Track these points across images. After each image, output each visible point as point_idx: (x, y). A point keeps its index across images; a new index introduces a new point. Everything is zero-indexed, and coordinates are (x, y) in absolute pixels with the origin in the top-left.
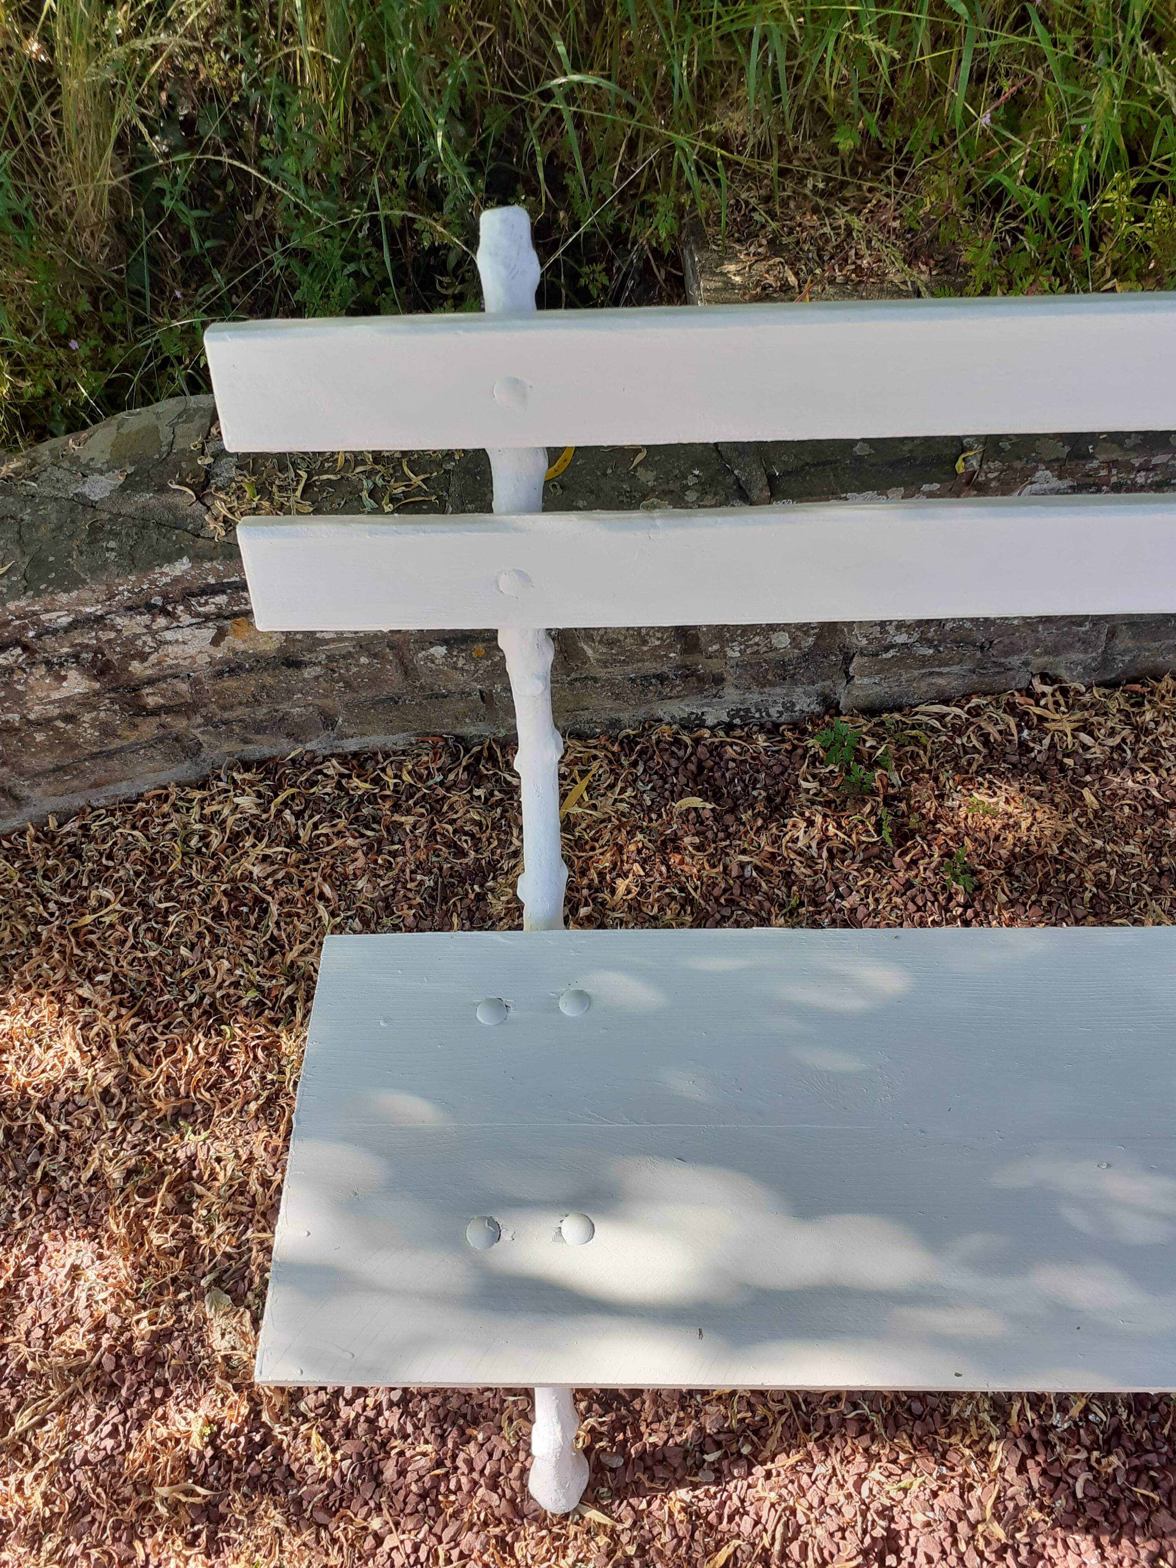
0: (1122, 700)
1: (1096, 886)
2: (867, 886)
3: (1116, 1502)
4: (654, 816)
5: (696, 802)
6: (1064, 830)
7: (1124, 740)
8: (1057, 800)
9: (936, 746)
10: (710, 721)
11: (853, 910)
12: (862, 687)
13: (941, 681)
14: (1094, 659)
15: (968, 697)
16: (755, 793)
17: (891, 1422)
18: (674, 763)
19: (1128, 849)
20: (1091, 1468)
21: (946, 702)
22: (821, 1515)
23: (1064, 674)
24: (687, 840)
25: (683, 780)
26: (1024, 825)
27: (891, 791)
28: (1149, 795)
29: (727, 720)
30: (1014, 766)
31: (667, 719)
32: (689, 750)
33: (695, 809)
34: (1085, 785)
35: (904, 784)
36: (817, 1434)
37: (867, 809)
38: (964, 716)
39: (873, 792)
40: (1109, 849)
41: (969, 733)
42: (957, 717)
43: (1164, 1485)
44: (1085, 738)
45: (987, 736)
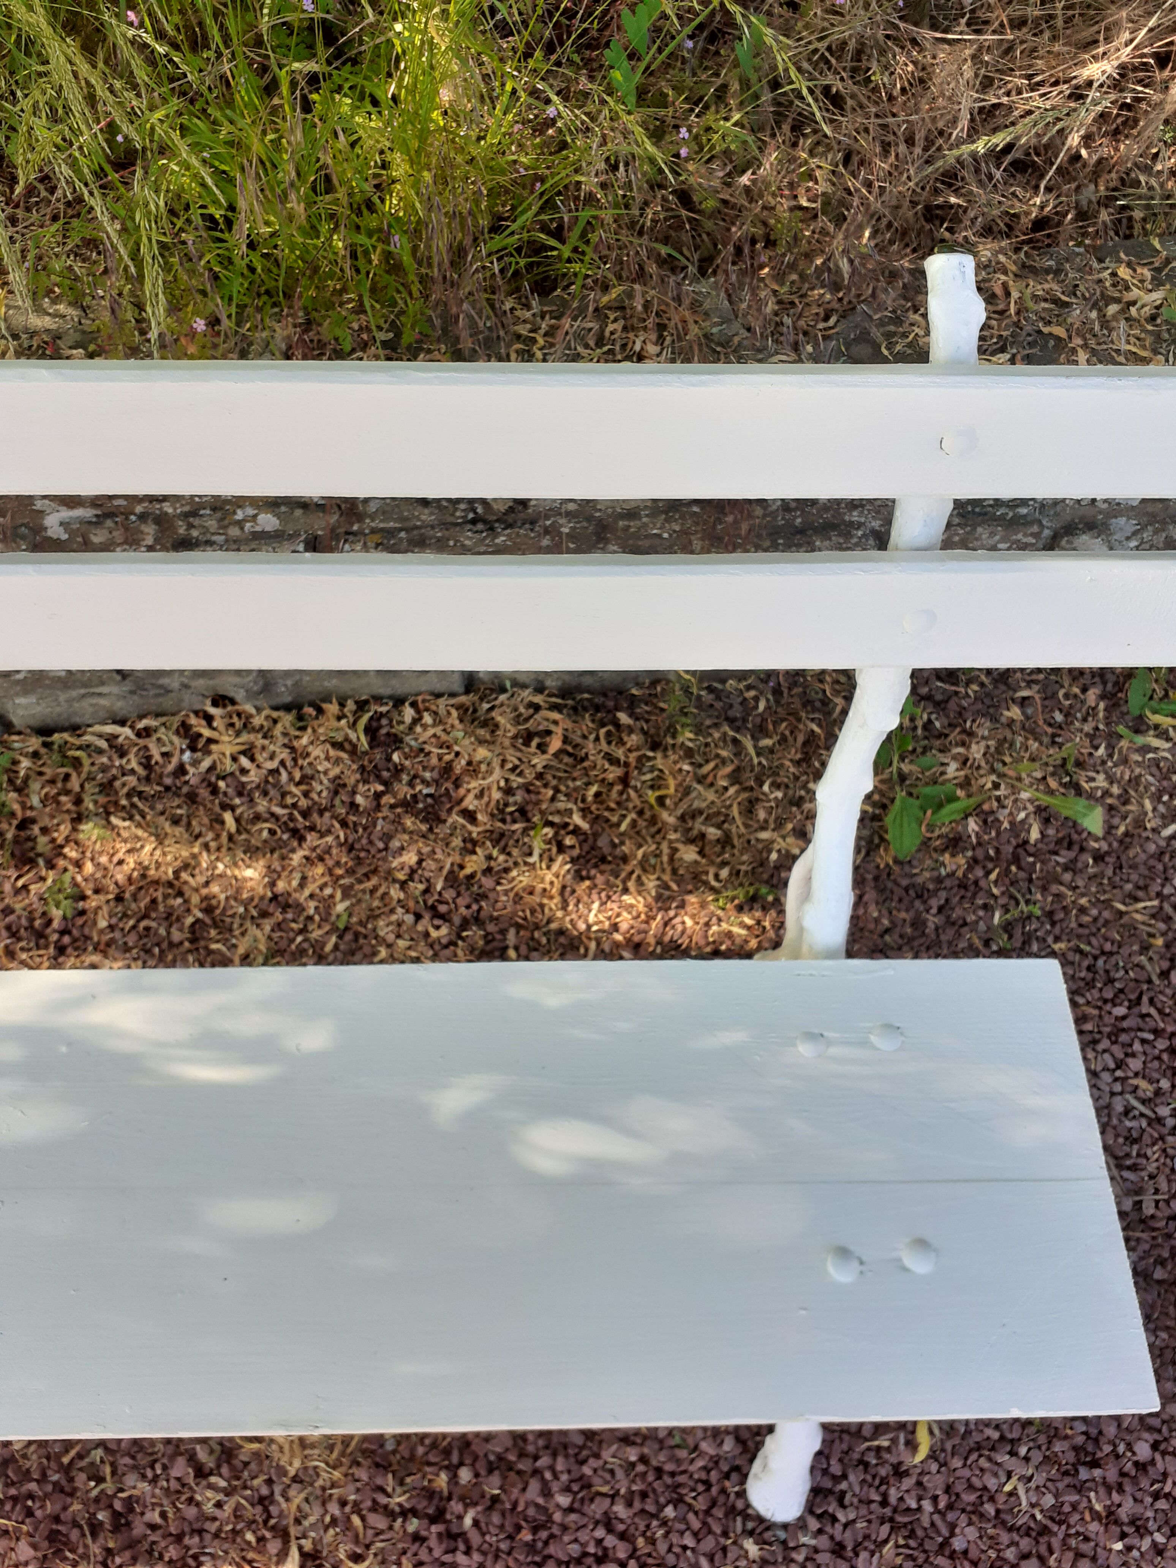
0: (288, 725)
1: (203, 911)
6: (185, 854)
7: (282, 763)
8: (194, 823)
9: (95, 768)
12: (26, 707)
14: (256, 683)
15: (141, 717)
19: (248, 873)
21: (122, 723)
23: (239, 698)
26: (149, 849)
27: (29, 813)
28: (292, 818)
30: (167, 789)
34: (233, 809)
38: (133, 737)
39: (13, 815)
40: (229, 872)
41: (132, 756)
42: (127, 738)
43: (39, 1513)
44: (244, 761)
45: (149, 758)
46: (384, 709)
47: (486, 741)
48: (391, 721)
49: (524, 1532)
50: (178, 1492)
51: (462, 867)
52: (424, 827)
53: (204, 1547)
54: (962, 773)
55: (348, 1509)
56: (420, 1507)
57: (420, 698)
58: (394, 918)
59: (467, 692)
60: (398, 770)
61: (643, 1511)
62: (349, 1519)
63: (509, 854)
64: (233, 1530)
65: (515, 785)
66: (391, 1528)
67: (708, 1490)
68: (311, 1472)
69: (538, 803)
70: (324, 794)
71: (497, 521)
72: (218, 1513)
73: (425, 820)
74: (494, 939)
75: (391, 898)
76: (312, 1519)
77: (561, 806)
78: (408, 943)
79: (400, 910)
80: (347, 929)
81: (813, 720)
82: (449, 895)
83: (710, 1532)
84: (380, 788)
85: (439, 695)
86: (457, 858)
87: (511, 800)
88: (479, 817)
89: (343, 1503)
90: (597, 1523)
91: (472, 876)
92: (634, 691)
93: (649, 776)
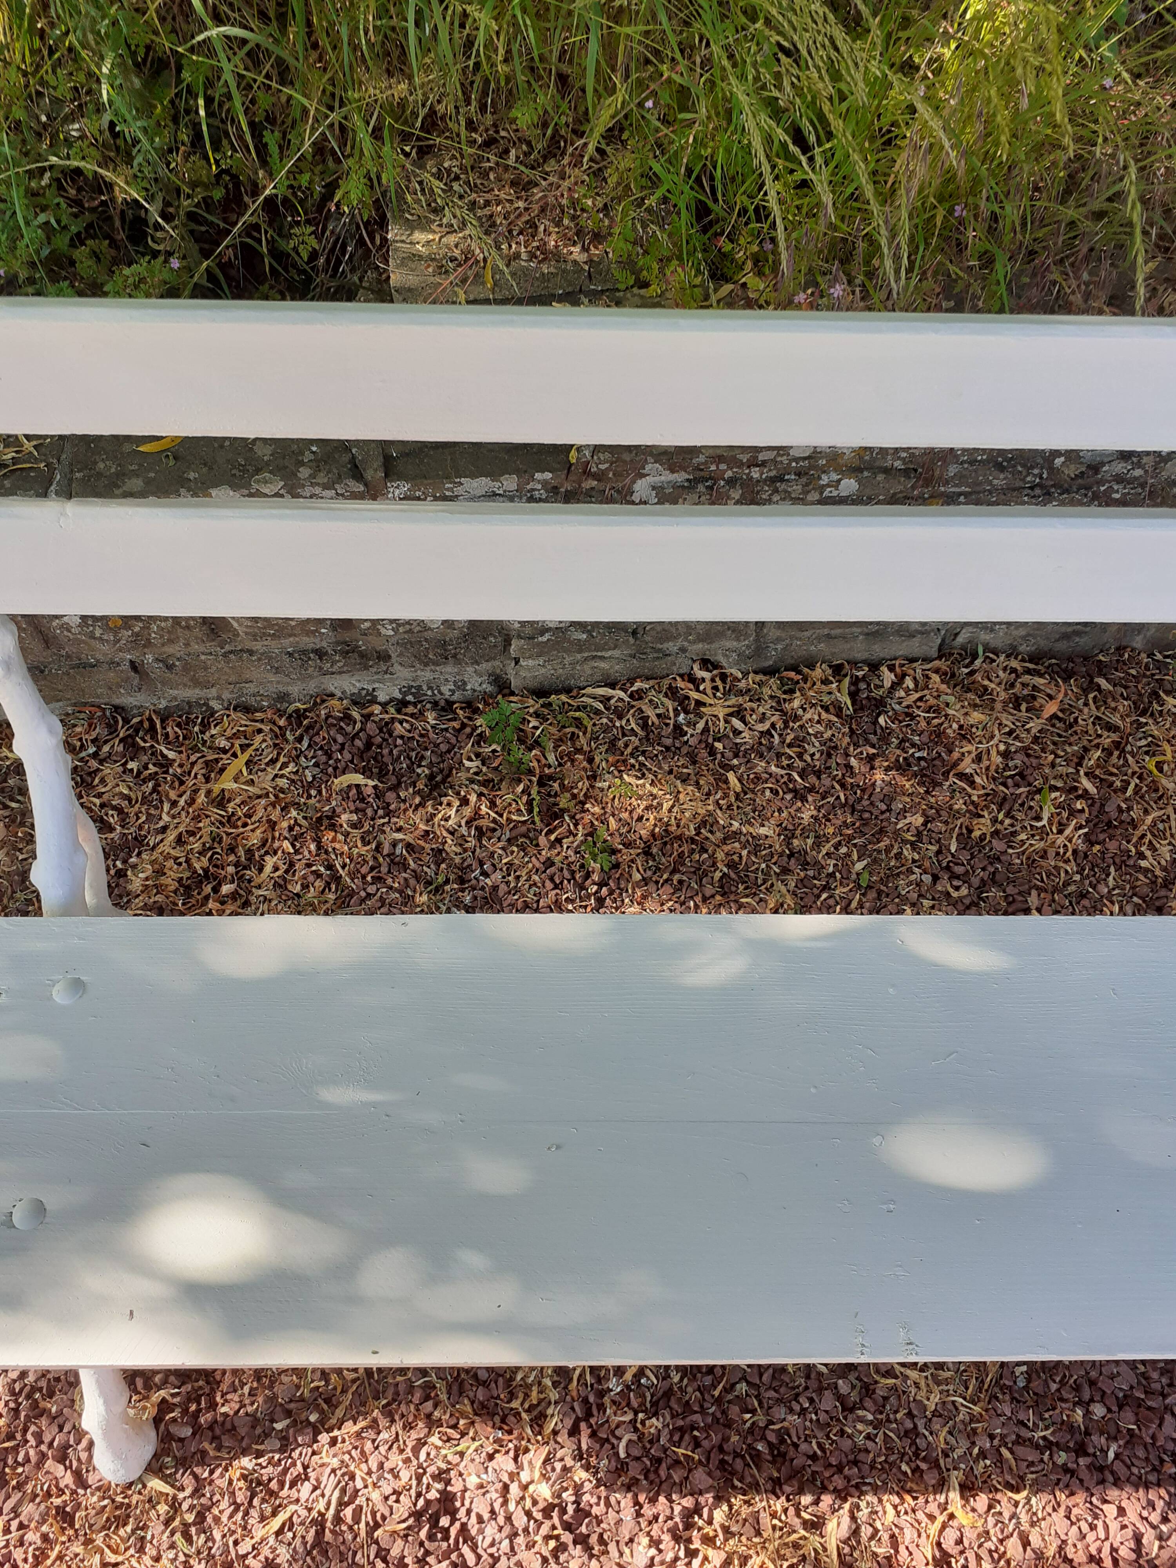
0: (774, 688)
1: (728, 866)
2: (510, 864)
3: (659, 1461)
4: (313, 792)
5: (358, 778)
6: (702, 811)
7: (773, 725)
8: (702, 782)
9: (597, 728)
10: (382, 697)
11: (495, 888)
12: (529, 669)
13: (603, 665)
14: (748, 647)
15: (632, 681)
16: (419, 771)
17: (455, 1388)
18: (340, 739)
19: (763, 831)
20: (636, 1430)
21: (613, 686)
22: (379, 1479)
23: (724, 662)
24: (344, 817)
25: (347, 756)
26: (666, 806)
27: (547, 771)
28: (791, 779)
29: (399, 696)
30: (668, 749)
31: (339, 694)
32: (358, 726)
33: (358, 786)
34: (732, 768)
35: (560, 765)
36: (384, 1402)
37: (520, 788)
38: (627, 699)
39: (531, 772)
40: (744, 830)
41: (629, 716)
42: (621, 700)
43: (706, 1444)
44: (737, 723)
45: (645, 719)
46: (860, 674)
47: (978, 705)
48: (869, 685)
49: (1166, 1465)
50: (828, 1425)
51: (971, 830)
52: (922, 790)
53: (863, 1478)
55: (996, 1442)
56: (1064, 1441)
57: (897, 663)
58: (913, 877)
59: (940, 658)
60: (887, 734)
62: (998, 1451)
63: (1015, 818)
64: (886, 1461)
65: (1013, 749)
66: (1042, 1460)
68: (950, 1407)
69: (1040, 766)
70: (817, 756)
71: (1053, 486)
72: (870, 1445)
73: (921, 784)
74: (1014, 901)
75: (906, 859)
76: (959, 1452)
79: (916, 870)
80: (869, 887)
82: (964, 856)
84: (872, 751)
85: (912, 660)
86: (964, 821)
87: (1011, 763)
88: (978, 780)
89: (992, 1437)
91: (982, 838)
92: (1101, 657)
93: (1143, 742)
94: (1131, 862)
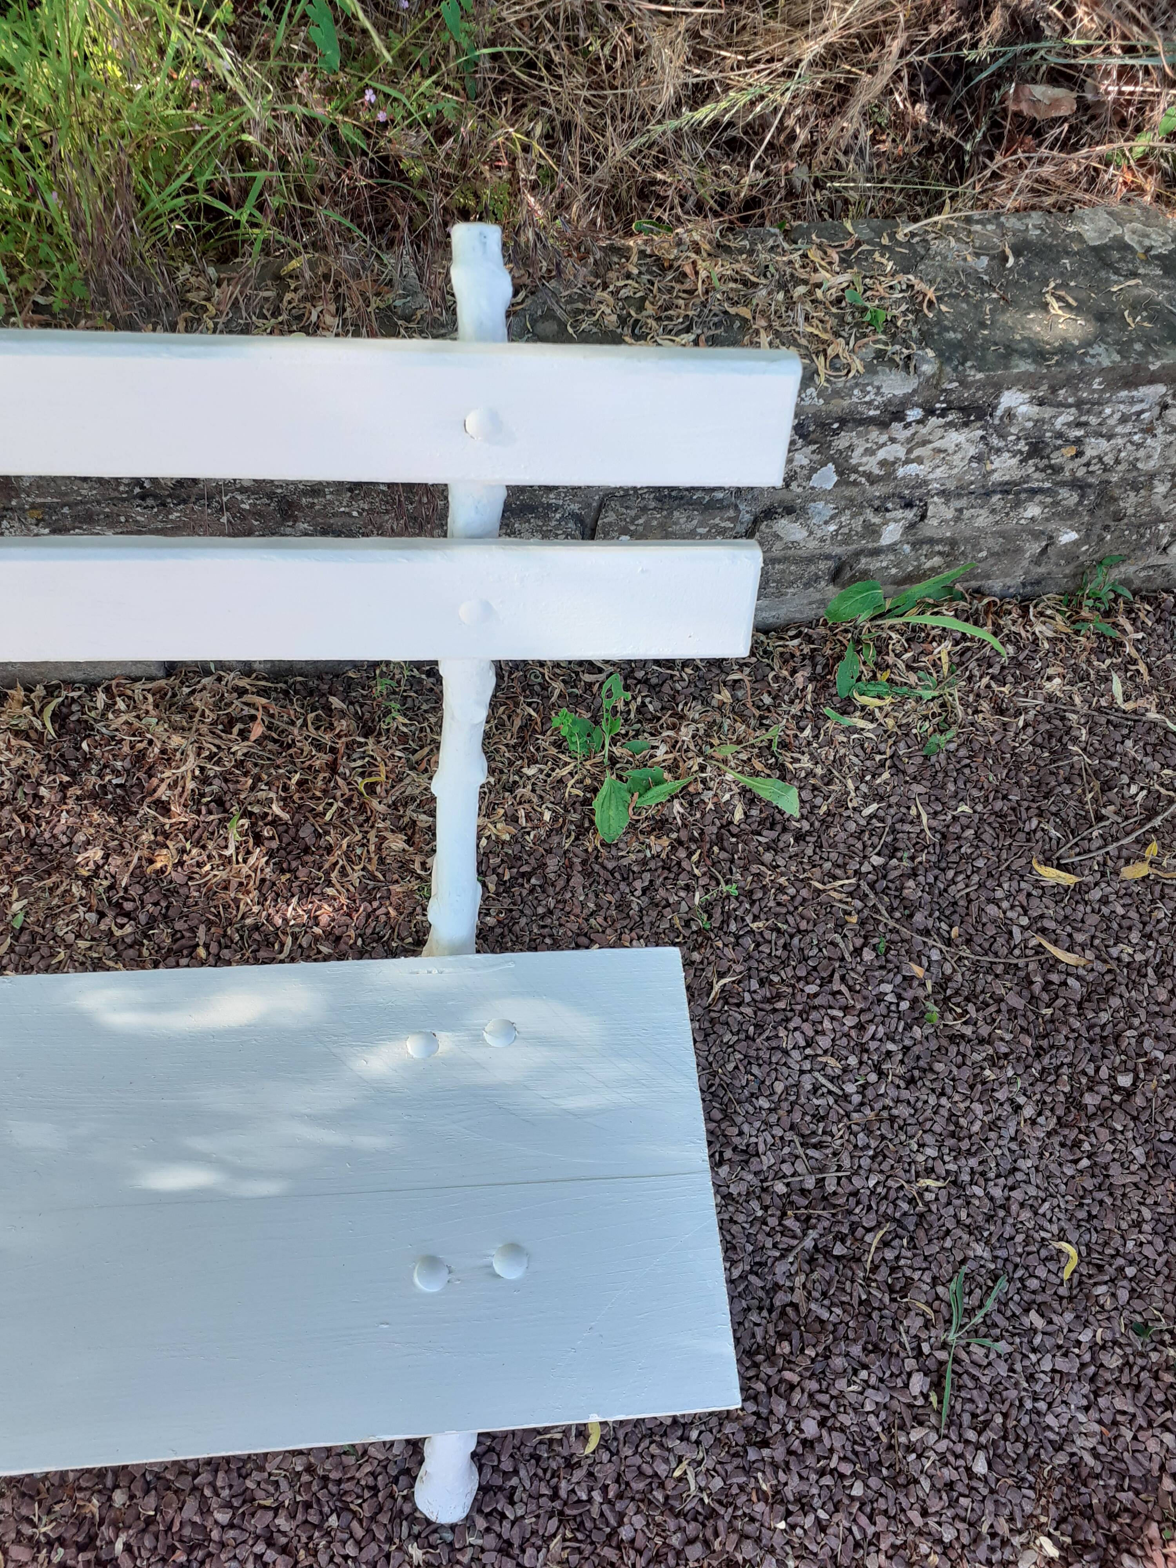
46: (75, 694)
47: (183, 729)
48: (83, 707)
49: (178, 1553)
51: (151, 862)
52: (112, 820)
54: (671, 756)
56: (67, 1535)
57: (114, 683)
58: (74, 917)
59: (167, 677)
60: (88, 759)
61: (306, 1522)
63: (204, 847)
65: (211, 774)
66: (35, 1559)
67: (375, 1495)
69: (236, 793)
70: (6, 786)
71: (168, 496)
73: (113, 813)
74: (182, 937)
75: (73, 896)
77: (261, 795)
78: (88, 944)
79: (81, 909)
80: (22, 929)
81: (529, 704)
82: (135, 891)
83: (374, 1538)
84: (66, 779)
85: (136, 680)
86: (146, 853)
87: (207, 789)
88: (173, 808)
90: (257, 1538)
91: (162, 871)
92: (351, 674)
93: (359, 763)
94: (317, 890)
